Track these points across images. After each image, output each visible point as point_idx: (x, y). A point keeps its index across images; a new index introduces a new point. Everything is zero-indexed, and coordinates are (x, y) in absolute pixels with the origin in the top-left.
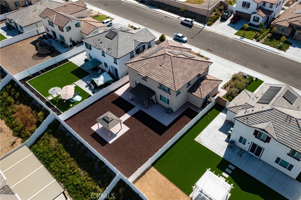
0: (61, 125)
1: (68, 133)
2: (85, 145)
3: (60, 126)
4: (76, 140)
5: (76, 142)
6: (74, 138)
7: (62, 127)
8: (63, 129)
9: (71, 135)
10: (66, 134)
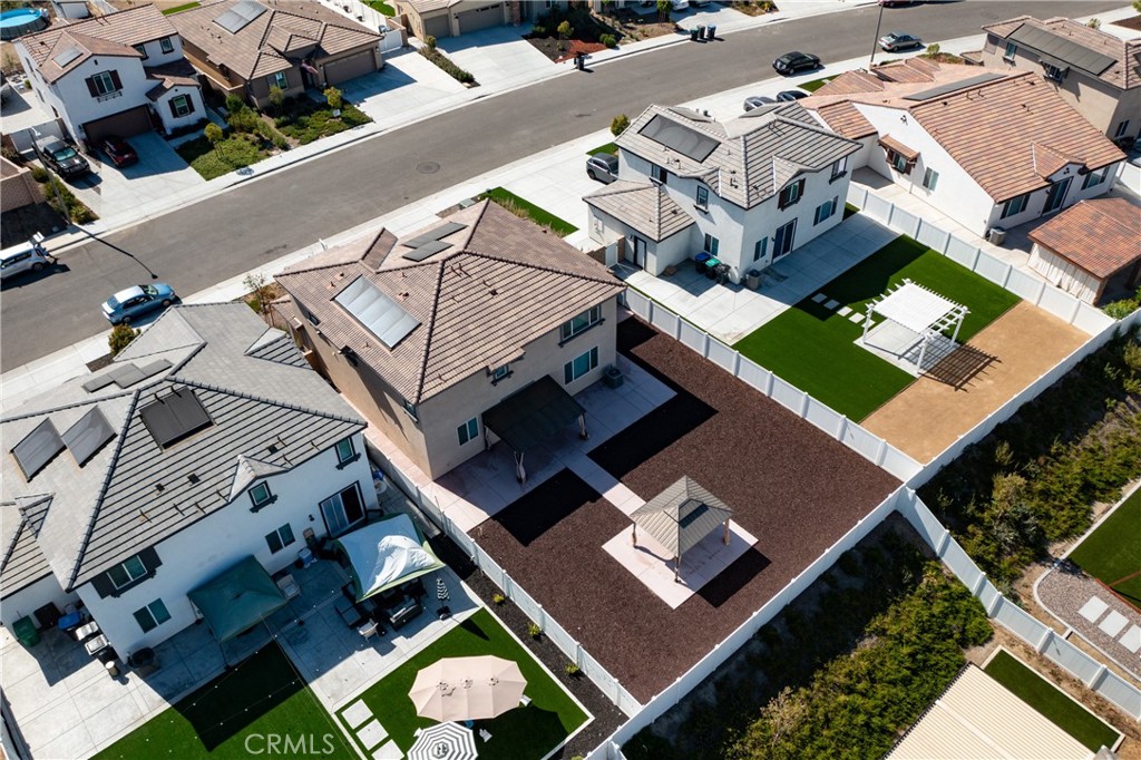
0: (654, 730)
1: (701, 693)
2: (771, 621)
3: (662, 731)
4: (741, 657)
5: (749, 658)
6: (733, 666)
7: (666, 722)
8: (677, 718)
9: (717, 678)
10: (704, 703)
